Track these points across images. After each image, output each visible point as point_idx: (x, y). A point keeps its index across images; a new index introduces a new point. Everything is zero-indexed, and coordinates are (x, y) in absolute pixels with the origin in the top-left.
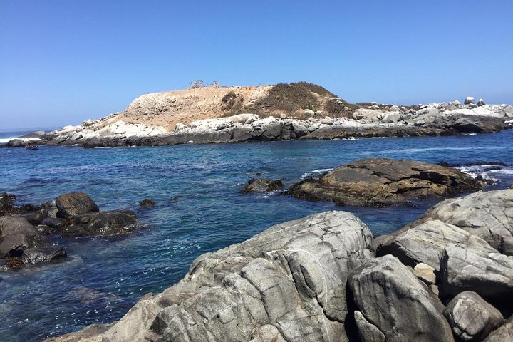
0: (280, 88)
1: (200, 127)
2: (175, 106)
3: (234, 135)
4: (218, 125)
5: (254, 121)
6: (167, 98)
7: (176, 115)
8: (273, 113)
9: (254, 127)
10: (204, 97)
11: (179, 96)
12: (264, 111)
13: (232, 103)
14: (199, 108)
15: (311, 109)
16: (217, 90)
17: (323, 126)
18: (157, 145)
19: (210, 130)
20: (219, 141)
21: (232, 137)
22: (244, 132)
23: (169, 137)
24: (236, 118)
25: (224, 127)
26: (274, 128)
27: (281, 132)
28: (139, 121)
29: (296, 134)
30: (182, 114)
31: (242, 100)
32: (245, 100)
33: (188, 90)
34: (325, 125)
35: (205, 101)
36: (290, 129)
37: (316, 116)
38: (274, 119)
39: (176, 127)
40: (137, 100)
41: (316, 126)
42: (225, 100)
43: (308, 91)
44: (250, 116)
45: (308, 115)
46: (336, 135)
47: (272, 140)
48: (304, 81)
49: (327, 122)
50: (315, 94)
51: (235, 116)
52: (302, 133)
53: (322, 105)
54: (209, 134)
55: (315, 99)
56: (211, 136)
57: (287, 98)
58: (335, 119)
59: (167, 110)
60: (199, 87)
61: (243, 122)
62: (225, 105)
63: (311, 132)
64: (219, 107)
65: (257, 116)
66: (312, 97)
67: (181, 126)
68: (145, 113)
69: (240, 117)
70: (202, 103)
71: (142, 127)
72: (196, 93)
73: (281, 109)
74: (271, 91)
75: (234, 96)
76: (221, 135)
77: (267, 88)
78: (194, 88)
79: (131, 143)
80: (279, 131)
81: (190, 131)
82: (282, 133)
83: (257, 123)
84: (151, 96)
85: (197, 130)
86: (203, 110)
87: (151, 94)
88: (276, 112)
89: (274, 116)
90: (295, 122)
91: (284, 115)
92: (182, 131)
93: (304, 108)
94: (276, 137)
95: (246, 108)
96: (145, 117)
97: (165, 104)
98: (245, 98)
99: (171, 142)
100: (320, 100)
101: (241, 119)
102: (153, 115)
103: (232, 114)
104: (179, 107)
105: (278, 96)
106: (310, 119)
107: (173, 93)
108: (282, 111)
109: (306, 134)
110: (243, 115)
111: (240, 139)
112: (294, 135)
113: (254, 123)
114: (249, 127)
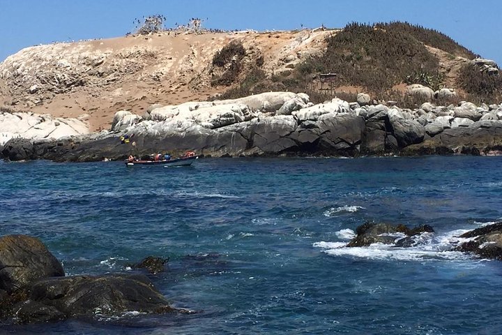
0: (353, 33)
1: (176, 120)
2: (101, 75)
3: (255, 138)
4: (215, 117)
5: (299, 108)
6: (83, 55)
7: (104, 95)
8: (338, 91)
9: (300, 122)
10: (168, 54)
11: (110, 51)
12: (319, 87)
13: (236, 69)
14: (157, 79)
15: (426, 84)
16: (197, 39)
17: (458, 122)
18: (75, 160)
19: (198, 127)
20: (220, 153)
21: (250, 145)
22: (278, 132)
23: (102, 142)
24: (254, 102)
25: (229, 120)
26: (347, 125)
27: (364, 134)
28: (18, 108)
29: (398, 138)
30: (118, 92)
31: (260, 62)
32: (266, 61)
33: (130, 38)
34: (464, 121)
35: (170, 64)
36: (382, 128)
37: (437, 100)
38: (346, 104)
39: (116, 120)
40: (11, 58)
41: (443, 121)
42: (219, 60)
43: (417, 42)
44: (288, 98)
45: (420, 99)
46: (492, 143)
47: (342, 152)
48: (402, 21)
49: (467, 112)
50: (433, 50)
51: (253, 97)
52: (412, 138)
53: (450, 74)
54: (198, 136)
55: (434, 61)
56: (201, 140)
57: (369, 58)
58: (484, 108)
59: (82, 83)
60: (156, 30)
61: (272, 109)
62: (219, 73)
63: (432, 135)
64: (206, 76)
65: (306, 97)
66: (426, 57)
67: (127, 117)
68: (33, 88)
69: (263, 98)
70: (164, 68)
71: (30, 119)
72: (151, 44)
73: (356, 82)
74: (332, 42)
75: (242, 53)
76: (226, 139)
77: (320, 35)
78: (145, 32)
79: (14, 154)
80: (358, 131)
81: (152, 127)
82: (366, 136)
83: (306, 112)
84: (47, 51)
85: (167, 127)
86: (166, 84)
87: (44, 47)
88: (348, 89)
89: (343, 97)
90: (394, 112)
91: (364, 96)
92: (130, 129)
93: (410, 81)
94: (353, 147)
95: (274, 79)
96: (32, 97)
97: (78, 70)
98: (267, 56)
99: (108, 154)
100: (444, 63)
101: (266, 103)
102: (50, 94)
103: (243, 93)
104: (111, 77)
105: (347, 54)
106: (427, 105)
107: (96, 46)
108: (359, 89)
109: (421, 140)
110: (271, 94)
111: (267, 148)
112: (394, 141)
113: (302, 113)
114: (290, 121)
